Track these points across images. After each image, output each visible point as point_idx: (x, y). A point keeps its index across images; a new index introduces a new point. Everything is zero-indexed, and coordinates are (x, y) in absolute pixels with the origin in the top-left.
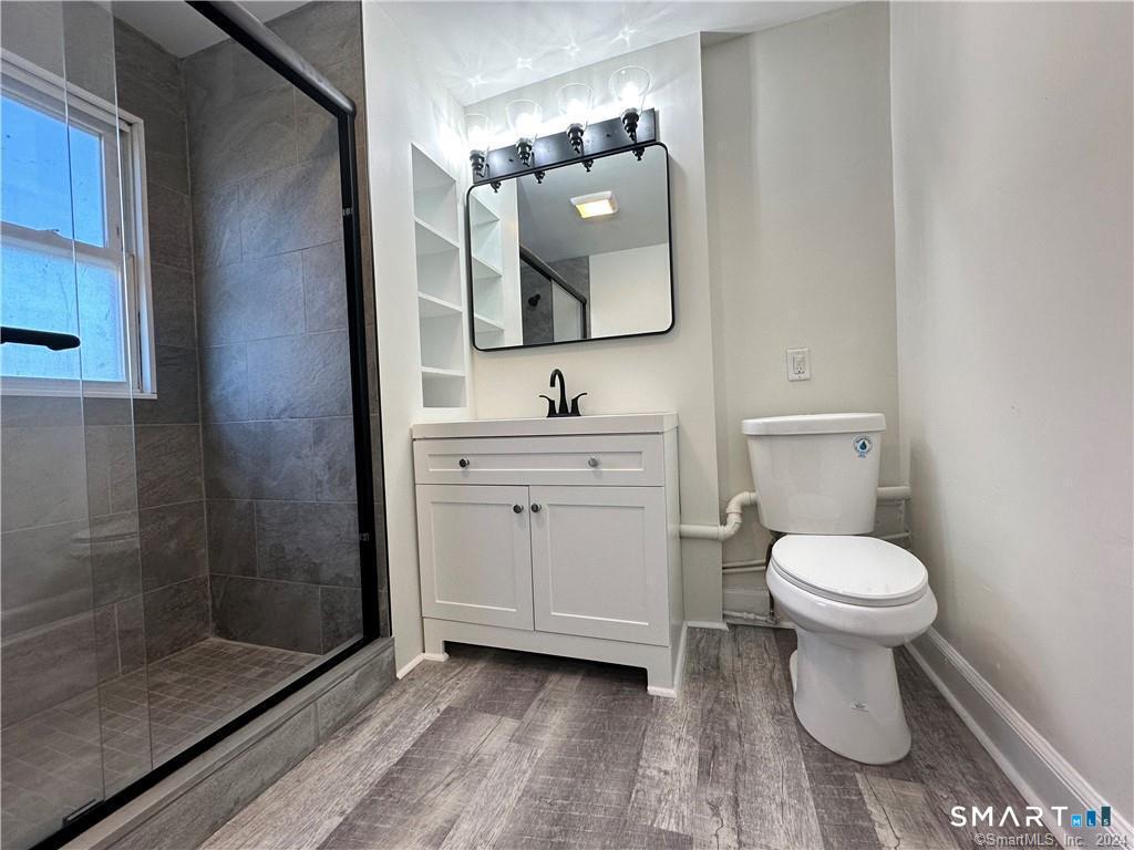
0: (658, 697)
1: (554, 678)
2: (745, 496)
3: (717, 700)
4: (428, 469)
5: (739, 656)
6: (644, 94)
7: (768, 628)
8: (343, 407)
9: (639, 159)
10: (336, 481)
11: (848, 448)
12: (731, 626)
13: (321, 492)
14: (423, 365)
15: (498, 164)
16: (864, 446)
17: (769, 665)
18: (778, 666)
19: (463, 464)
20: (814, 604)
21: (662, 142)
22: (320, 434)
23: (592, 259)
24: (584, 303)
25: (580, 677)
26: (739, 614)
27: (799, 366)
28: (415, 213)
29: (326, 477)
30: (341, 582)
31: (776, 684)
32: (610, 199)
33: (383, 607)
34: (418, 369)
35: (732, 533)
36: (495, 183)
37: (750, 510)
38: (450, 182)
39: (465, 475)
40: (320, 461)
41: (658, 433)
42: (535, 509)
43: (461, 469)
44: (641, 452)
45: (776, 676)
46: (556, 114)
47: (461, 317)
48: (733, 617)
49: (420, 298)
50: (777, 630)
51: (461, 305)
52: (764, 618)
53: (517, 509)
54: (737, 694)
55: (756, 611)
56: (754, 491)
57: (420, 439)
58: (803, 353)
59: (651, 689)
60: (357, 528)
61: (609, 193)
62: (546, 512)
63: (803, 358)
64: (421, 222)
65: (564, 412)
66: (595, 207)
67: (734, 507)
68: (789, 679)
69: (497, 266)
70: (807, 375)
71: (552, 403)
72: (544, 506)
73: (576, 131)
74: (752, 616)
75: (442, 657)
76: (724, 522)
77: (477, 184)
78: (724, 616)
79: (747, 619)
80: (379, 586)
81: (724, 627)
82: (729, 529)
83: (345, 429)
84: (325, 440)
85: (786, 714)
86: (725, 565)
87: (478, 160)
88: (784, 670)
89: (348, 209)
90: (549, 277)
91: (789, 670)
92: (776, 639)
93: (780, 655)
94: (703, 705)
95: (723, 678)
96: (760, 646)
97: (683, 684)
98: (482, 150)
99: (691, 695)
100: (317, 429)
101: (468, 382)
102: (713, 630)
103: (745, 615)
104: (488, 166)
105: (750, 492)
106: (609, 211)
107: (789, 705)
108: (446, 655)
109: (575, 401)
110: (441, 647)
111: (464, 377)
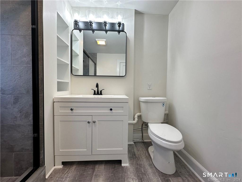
0: (125, 167)
1: (97, 166)
2: (138, 114)
3: (137, 164)
4: (59, 111)
5: (138, 150)
6: (123, 19)
7: (141, 142)
8: (28, 92)
9: (119, 34)
10: (23, 117)
11: (161, 105)
12: (135, 143)
13: (16, 121)
14: (57, 79)
15: (81, 25)
16: (163, 105)
17: (145, 152)
18: (146, 152)
19: (72, 110)
20: (161, 142)
21: (125, 31)
22: (16, 100)
23: (98, 54)
24: (95, 64)
25: (104, 165)
26: (136, 140)
27: (150, 86)
28: (57, 33)
29: (19, 115)
30: (23, 151)
31: (148, 157)
32: (105, 41)
33: (41, 157)
34: (56, 80)
35: (136, 122)
36: (80, 30)
37: (140, 117)
38: (67, 27)
39: (72, 113)
40: (16, 110)
41: (127, 102)
42: (94, 122)
43: (71, 111)
44: (123, 107)
45: (147, 155)
46: (100, 17)
47: (69, 65)
48: (135, 141)
49: (58, 59)
50: (143, 142)
51: (69, 62)
52: (141, 140)
53: (89, 122)
54: (141, 162)
55: (139, 138)
56: (141, 113)
57: (56, 102)
58: (151, 84)
59: (123, 165)
60: (32, 132)
61: (105, 40)
62: (97, 123)
63: (150, 85)
64: (59, 36)
65: (98, 94)
66: (101, 42)
67: (136, 116)
68: (149, 155)
69: (78, 52)
70: (151, 88)
71: (95, 91)
72: (96, 121)
73: (105, 23)
74: (139, 140)
75: (61, 167)
76: (134, 120)
77: (75, 29)
78: (133, 140)
79: (138, 141)
80: (40, 150)
81: (133, 143)
82: (135, 121)
83: (28, 100)
84: (19, 103)
85: (152, 165)
86: (134, 129)
87: (76, 23)
88: (148, 153)
89: (34, 26)
90: (89, 57)
91: (149, 153)
92: (144, 145)
93: (146, 149)
94: (135, 166)
95: (137, 158)
96: (141, 147)
97: (129, 161)
98: (78, 20)
99: (131, 164)
100: (16, 99)
101: (70, 84)
102: (131, 144)
103: (137, 140)
104: (79, 25)
105: (140, 113)
106: (104, 44)
107: (151, 162)
108: (63, 166)
109: (101, 91)
110: (61, 163)
111: (69, 82)
